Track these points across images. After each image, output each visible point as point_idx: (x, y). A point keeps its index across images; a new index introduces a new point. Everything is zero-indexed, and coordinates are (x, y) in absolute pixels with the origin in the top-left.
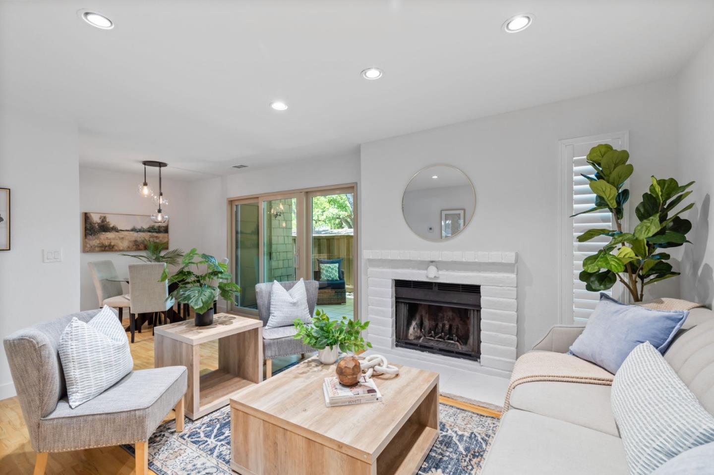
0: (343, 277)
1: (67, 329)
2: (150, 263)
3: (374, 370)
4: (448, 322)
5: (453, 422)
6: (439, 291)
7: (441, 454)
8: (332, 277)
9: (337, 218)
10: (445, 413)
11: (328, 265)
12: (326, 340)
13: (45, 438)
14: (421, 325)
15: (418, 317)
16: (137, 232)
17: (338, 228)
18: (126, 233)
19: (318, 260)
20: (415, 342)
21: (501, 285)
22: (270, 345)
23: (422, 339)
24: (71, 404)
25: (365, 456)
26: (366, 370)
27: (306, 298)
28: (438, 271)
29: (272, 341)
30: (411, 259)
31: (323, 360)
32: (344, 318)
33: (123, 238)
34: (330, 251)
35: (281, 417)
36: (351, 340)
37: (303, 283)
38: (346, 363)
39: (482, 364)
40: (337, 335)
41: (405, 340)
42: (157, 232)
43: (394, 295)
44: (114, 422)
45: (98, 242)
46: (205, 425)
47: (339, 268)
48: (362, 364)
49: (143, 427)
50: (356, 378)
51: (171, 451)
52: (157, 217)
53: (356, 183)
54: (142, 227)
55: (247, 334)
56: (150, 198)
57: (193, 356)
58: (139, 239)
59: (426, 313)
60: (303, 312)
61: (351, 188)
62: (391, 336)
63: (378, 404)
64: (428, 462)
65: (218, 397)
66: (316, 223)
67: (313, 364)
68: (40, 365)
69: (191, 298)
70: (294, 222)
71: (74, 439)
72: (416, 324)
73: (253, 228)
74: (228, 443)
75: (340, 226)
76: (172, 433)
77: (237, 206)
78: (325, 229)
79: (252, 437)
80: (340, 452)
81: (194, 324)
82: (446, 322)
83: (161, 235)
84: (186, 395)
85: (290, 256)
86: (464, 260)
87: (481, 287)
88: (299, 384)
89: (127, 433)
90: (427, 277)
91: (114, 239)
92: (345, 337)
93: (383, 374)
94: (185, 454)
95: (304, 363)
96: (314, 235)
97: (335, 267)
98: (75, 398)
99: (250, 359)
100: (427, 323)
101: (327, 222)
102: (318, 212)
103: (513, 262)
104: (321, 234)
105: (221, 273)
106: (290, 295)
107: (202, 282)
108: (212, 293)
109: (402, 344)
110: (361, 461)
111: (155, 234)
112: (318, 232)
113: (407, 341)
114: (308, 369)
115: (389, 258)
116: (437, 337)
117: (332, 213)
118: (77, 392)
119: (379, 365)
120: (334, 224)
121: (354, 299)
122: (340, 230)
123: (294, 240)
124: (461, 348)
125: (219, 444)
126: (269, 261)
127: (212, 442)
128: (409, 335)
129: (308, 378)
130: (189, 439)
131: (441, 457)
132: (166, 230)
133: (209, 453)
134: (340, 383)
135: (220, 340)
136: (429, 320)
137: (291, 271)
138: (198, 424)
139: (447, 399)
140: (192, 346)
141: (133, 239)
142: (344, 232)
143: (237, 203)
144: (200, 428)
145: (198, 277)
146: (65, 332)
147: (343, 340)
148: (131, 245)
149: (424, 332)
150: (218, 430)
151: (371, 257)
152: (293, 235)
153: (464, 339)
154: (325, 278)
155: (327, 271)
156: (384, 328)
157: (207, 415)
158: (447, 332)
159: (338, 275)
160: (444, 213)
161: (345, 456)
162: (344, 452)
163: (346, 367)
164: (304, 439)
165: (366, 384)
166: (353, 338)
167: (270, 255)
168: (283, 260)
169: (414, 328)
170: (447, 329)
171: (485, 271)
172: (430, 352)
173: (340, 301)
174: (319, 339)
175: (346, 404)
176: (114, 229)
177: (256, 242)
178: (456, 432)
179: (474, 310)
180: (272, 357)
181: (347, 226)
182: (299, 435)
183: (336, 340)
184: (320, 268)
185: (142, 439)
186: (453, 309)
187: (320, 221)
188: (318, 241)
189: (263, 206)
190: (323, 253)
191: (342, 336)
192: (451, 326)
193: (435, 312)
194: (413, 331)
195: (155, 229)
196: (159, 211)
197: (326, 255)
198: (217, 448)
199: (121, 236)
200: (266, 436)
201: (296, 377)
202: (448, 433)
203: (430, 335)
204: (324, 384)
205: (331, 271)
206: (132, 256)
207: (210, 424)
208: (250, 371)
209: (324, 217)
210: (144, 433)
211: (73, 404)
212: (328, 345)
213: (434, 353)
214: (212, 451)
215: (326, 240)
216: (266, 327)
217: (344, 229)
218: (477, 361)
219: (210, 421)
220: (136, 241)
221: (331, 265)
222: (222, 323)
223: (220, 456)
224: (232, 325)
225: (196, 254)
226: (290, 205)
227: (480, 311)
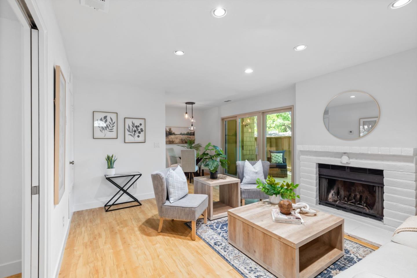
0: (286, 162)
1: (168, 173)
2: (188, 149)
3: (301, 210)
4: (359, 193)
5: (355, 251)
6: (350, 172)
7: (344, 264)
8: (278, 161)
9: (283, 125)
10: (351, 245)
11: (276, 154)
12: (273, 191)
13: (163, 212)
14: (338, 193)
15: (335, 188)
16: (182, 135)
17: (283, 132)
18: (178, 136)
19: (270, 151)
20: (333, 203)
21: (401, 171)
22: (244, 192)
23: (338, 202)
24: (170, 201)
25: (293, 245)
26: (296, 209)
27: (263, 170)
28: (349, 159)
29: (245, 190)
30: (329, 151)
31: (272, 201)
32: (284, 182)
33: (177, 138)
34: (277, 146)
35: (251, 221)
36: (287, 193)
37: (261, 162)
38: (284, 202)
39: (384, 223)
40: (280, 189)
41: (325, 201)
42: (190, 135)
43: (318, 173)
44: (185, 211)
45: (168, 140)
46: (215, 223)
47: (283, 156)
48: (293, 206)
49: (194, 215)
50: (290, 210)
51: (203, 230)
52: (191, 128)
53: (293, 106)
54: (184, 133)
55: (233, 185)
56: (188, 119)
57: (210, 191)
58: (183, 139)
59: (342, 186)
60: (261, 177)
61: (290, 109)
62: (315, 197)
63: (301, 225)
64: (334, 266)
65: (220, 213)
66: (269, 128)
67: (267, 203)
68: (162, 185)
69: (209, 165)
70: (256, 129)
71: (172, 215)
72: (334, 192)
73: (233, 132)
74: (226, 232)
75: (285, 130)
76: (203, 223)
77: (226, 121)
78: (275, 133)
79: (237, 229)
80: (280, 241)
81: (210, 178)
82: (358, 193)
83: (191, 136)
84: (207, 208)
85: (253, 148)
86: (369, 153)
87: (384, 171)
88: (260, 210)
89: (189, 216)
90: (341, 162)
91: (174, 138)
92: (284, 191)
93: (307, 213)
94: (208, 232)
95: (262, 202)
96: (267, 136)
97: (280, 155)
98: (171, 199)
99: (234, 198)
100: (342, 193)
101: (276, 128)
102: (270, 122)
103: (412, 155)
104: (271, 135)
105: (221, 154)
106: (254, 168)
107: (213, 158)
108: (217, 163)
109: (323, 203)
110: (291, 247)
111: (189, 136)
112: (271, 134)
113: (327, 202)
114: (264, 204)
115: (314, 150)
116: (350, 202)
117: (279, 123)
118: (172, 197)
119: (304, 208)
120: (281, 129)
121: (292, 175)
122: (285, 133)
123: (256, 139)
124: (367, 211)
125: (222, 232)
126: (242, 151)
127: (219, 230)
128: (329, 198)
129: (264, 208)
130: (210, 227)
131: (344, 265)
132: (193, 134)
133: (218, 234)
134: (281, 212)
135: (220, 186)
136: (344, 191)
137: (254, 157)
138: (213, 222)
139: (353, 238)
140: (210, 186)
141: (181, 138)
142: (288, 134)
143: (226, 120)
144: (214, 224)
145: (211, 156)
146: (168, 174)
147: (283, 192)
148: (180, 141)
149: (339, 198)
150: (221, 226)
151: (302, 149)
152: (255, 136)
153: (371, 205)
154: (274, 162)
155: (275, 157)
156: (311, 192)
157: (216, 219)
158: (358, 200)
159: (282, 160)
160: (362, 121)
161: (282, 243)
162: (282, 241)
163: (284, 204)
164: (262, 233)
165: (295, 215)
166: (288, 192)
167: (243, 147)
168: (249, 150)
169: (332, 195)
170: (358, 198)
171: (388, 160)
172: (343, 210)
173: (283, 176)
174: (270, 190)
175: (283, 222)
176: (174, 134)
177: (235, 140)
178: (357, 256)
179: (379, 187)
180: (245, 198)
181: (289, 130)
182: (259, 230)
183: (279, 192)
184: (271, 156)
185: (194, 220)
186: (363, 185)
187: (271, 127)
188: (270, 140)
189: (239, 121)
190: (273, 147)
191: (282, 190)
192: (361, 197)
193: (349, 186)
194: (331, 196)
195: (189, 134)
196: (192, 125)
197: (275, 148)
198: (222, 233)
199: (176, 137)
200: (244, 229)
201: (258, 207)
202: (351, 256)
203: (345, 200)
204: (272, 212)
205: (278, 158)
206: (181, 146)
207: (217, 223)
208: (234, 203)
209: (274, 125)
210: (195, 217)
211: (171, 202)
212: (275, 194)
213: (346, 211)
214: (219, 234)
215: (274, 139)
216: (242, 183)
217: (287, 133)
218: (381, 221)
219: (218, 222)
220: (182, 139)
221: (278, 154)
222: (222, 178)
223: (223, 236)
224: (226, 180)
225: (211, 145)
226: (253, 120)
227: (383, 187)
